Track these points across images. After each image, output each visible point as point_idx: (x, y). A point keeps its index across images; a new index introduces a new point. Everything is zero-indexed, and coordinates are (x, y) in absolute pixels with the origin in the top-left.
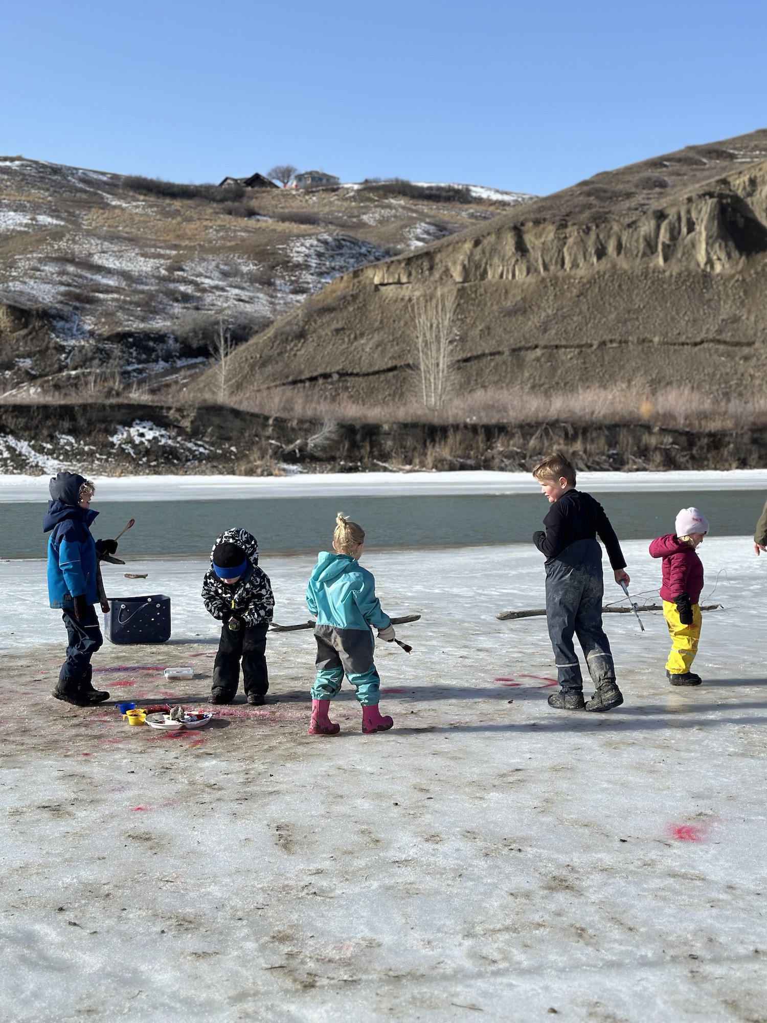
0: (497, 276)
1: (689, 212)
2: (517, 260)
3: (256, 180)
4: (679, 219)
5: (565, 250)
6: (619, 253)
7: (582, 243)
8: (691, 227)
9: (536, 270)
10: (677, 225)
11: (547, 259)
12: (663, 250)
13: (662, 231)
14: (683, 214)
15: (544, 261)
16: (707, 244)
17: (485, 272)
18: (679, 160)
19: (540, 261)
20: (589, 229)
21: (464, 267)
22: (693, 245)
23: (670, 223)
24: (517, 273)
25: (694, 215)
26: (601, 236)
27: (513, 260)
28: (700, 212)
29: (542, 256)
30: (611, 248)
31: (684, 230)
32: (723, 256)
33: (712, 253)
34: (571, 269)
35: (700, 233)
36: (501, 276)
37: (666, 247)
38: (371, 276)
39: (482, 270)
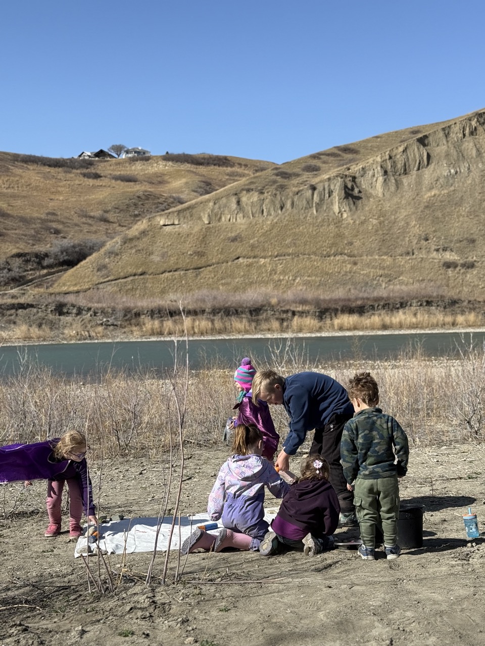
0: (227, 220)
1: (329, 186)
2: (238, 212)
3: (101, 154)
4: (324, 189)
5: (264, 206)
6: (292, 208)
7: (273, 202)
8: (330, 193)
9: (248, 217)
10: (323, 193)
11: (254, 211)
12: (316, 206)
13: (315, 196)
14: (326, 186)
15: (252, 212)
16: (339, 203)
17: (220, 218)
18: (328, 155)
19: (250, 212)
20: (276, 195)
21: (209, 216)
22: (332, 204)
23: (319, 192)
24: (238, 219)
25: (332, 187)
26: (283, 198)
27: (236, 212)
28: (335, 186)
29: (251, 209)
30: (288, 205)
31: (327, 195)
32: (347, 209)
33: (342, 208)
34: (267, 216)
35: (335, 197)
36: (230, 220)
37: (317, 204)
38: (159, 220)
39: (219, 216)
